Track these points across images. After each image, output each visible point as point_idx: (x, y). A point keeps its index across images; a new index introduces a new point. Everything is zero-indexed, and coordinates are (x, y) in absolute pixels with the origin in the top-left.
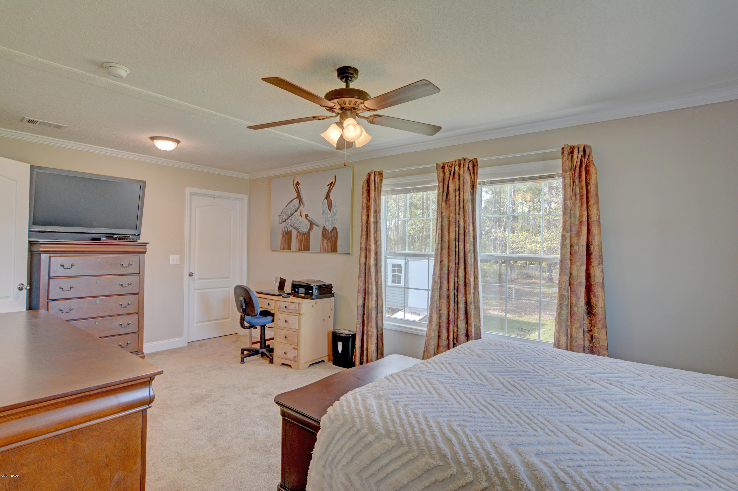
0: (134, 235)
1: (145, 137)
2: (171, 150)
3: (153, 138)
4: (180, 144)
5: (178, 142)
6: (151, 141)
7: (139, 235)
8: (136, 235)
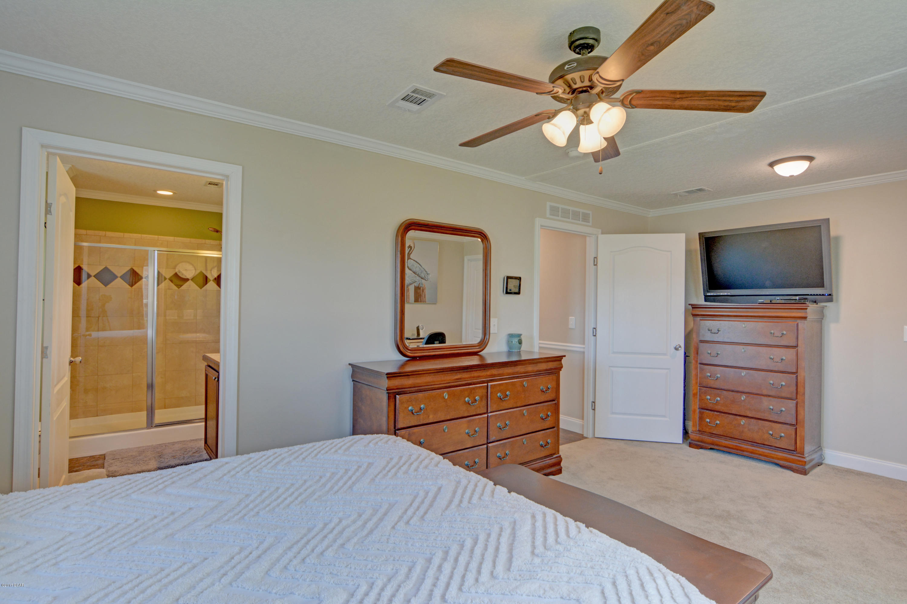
0: (823, 295)
1: (762, 167)
2: (804, 172)
3: (772, 165)
4: (814, 162)
5: (810, 159)
6: (770, 168)
7: (830, 295)
8: (825, 295)
